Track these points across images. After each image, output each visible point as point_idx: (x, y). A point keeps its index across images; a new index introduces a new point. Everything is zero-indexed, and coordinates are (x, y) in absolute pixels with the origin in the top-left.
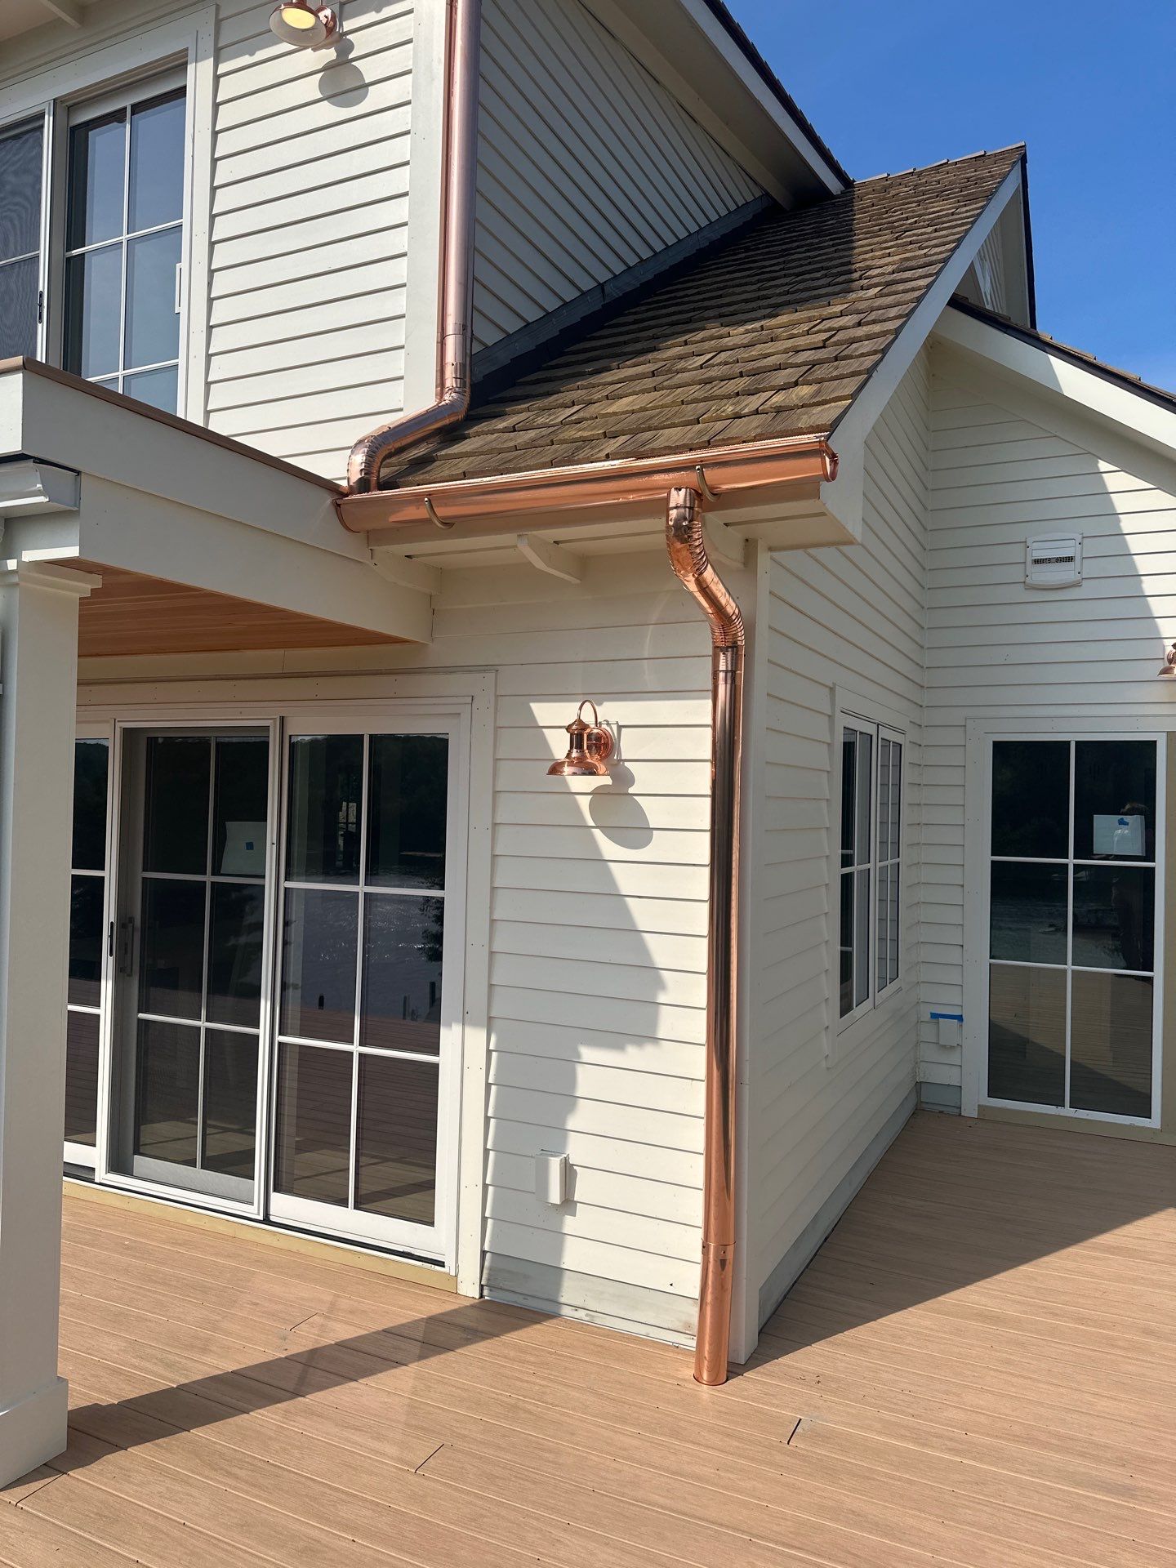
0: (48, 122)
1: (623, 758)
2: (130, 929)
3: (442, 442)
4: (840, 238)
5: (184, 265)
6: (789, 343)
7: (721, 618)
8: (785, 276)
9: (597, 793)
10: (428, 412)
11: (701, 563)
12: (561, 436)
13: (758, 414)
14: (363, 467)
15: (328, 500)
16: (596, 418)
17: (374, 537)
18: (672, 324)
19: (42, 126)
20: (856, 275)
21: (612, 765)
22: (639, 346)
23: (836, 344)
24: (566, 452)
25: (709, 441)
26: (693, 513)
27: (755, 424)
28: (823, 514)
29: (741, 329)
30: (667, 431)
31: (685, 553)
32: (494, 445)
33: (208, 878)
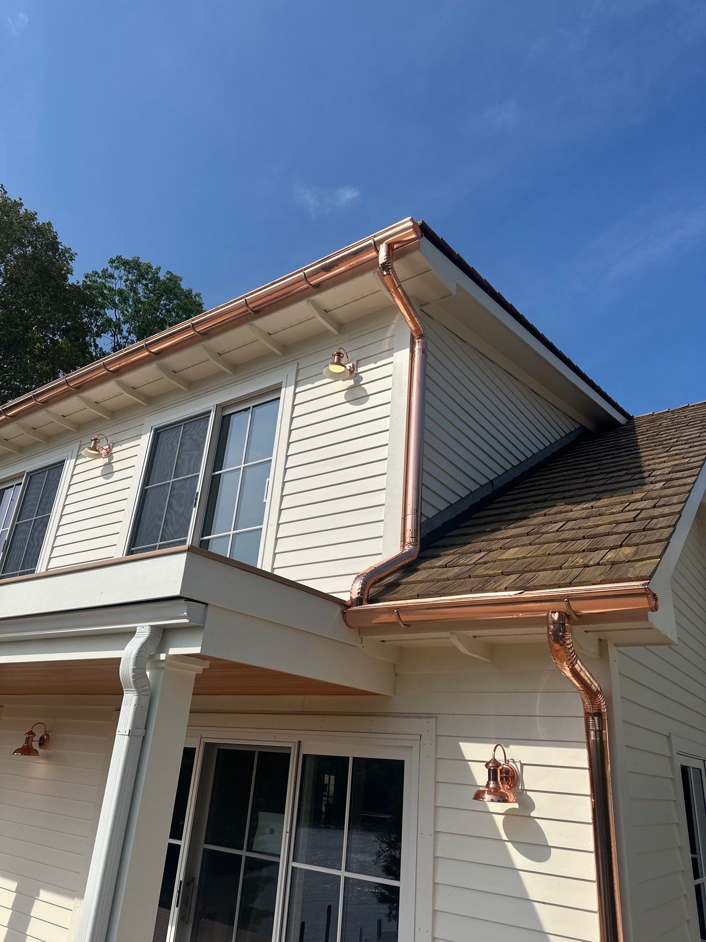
0: (212, 414)
1: (526, 788)
2: (192, 886)
3: (404, 573)
4: (631, 451)
5: (271, 479)
6: (611, 518)
7: (588, 693)
8: (601, 474)
9: (508, 814)
10: (396, 557)
11: (573, 659)
12: (475, 574)
13: (599, 565)
14: (360, 591)
15: (339, 609)
16: (496, 561)
17: (363, 630)
18: (535, 502)
19: (210, 416)
20: (646, 474)
21: (518, 793)
22: (516, 515)
23: (642, 519)
24: (479, 584)
25: (571, 583)
26: (565, 627)
27: (598, 573)
28: (651, 628)
29: (579, 507)
30: (541, 573)
31: (562, 653)
32: (435, 576)
33: (244, 853)
